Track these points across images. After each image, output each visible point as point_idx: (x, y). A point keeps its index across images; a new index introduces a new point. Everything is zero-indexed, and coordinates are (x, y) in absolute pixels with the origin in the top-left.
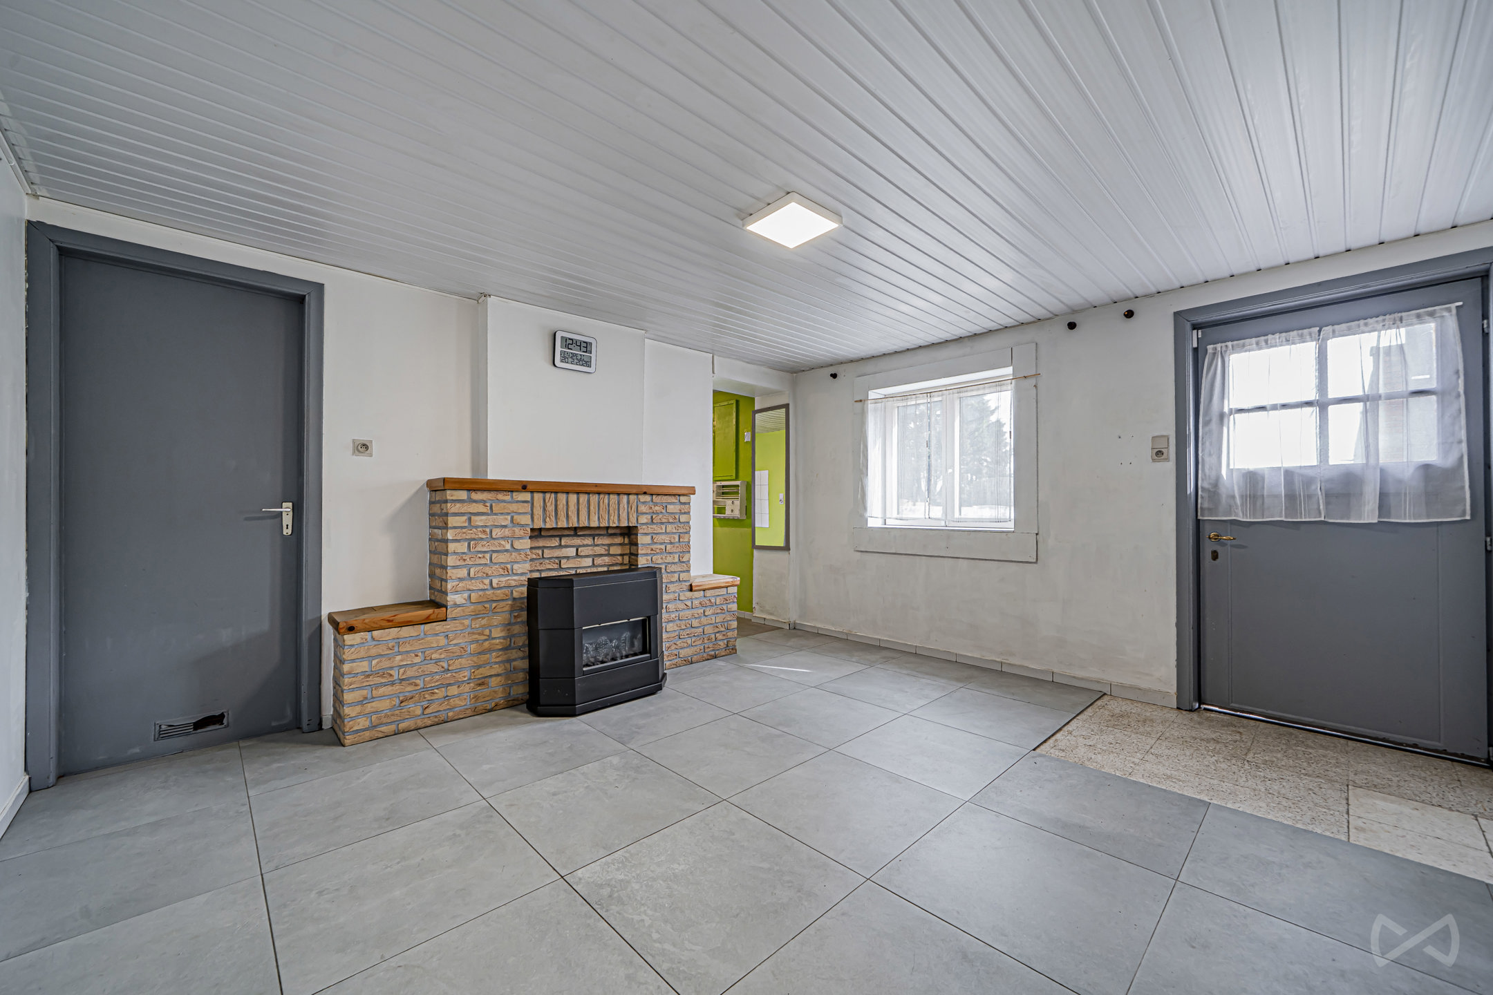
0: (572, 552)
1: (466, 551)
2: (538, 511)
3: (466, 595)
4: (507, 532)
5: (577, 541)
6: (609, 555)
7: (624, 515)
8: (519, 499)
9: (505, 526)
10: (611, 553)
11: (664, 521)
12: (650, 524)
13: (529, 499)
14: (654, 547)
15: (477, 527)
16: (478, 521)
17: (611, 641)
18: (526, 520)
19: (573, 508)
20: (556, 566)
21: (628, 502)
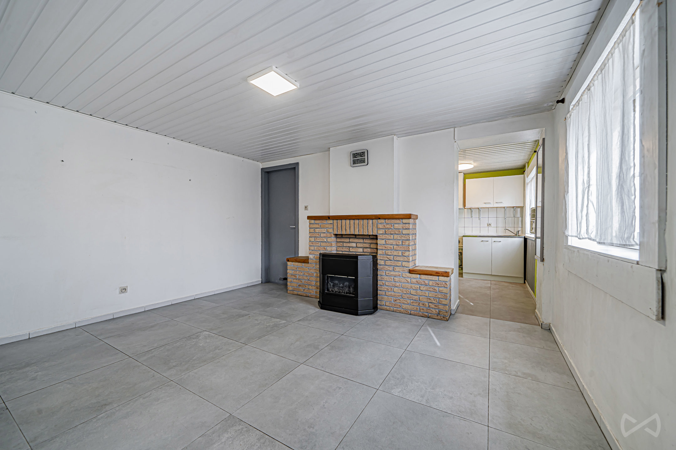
0: (354, 245)
1: (314, 241)
2: (335, 227)
3: (313, 256)
4: (325, 235)
5: (356, 240)
6: (370, 248)
7: (370, 229)
8: (329, 223)
9: (325, 233)
10: (371, 247)
11: (392, 233)
12: (384, 234)
13: (332, 223)
14: (386, 246)
15: (316, 233)
16: (317, 230)
17: (340, 284)
18: (331, 230)
19: (348, 226)
20: (348, 250)
21: (372, 223)
